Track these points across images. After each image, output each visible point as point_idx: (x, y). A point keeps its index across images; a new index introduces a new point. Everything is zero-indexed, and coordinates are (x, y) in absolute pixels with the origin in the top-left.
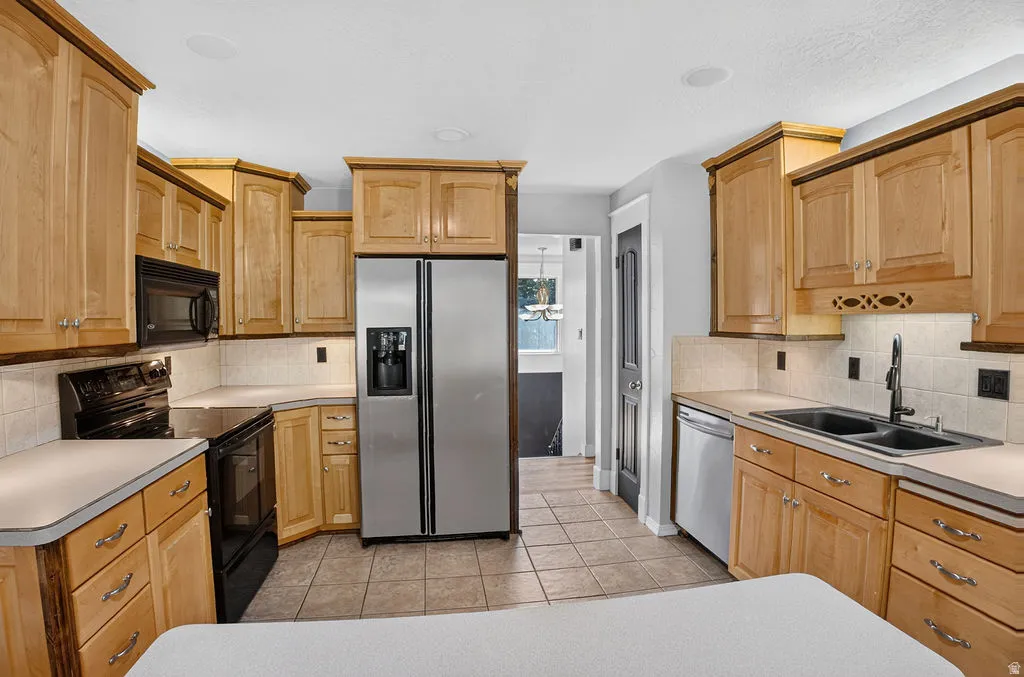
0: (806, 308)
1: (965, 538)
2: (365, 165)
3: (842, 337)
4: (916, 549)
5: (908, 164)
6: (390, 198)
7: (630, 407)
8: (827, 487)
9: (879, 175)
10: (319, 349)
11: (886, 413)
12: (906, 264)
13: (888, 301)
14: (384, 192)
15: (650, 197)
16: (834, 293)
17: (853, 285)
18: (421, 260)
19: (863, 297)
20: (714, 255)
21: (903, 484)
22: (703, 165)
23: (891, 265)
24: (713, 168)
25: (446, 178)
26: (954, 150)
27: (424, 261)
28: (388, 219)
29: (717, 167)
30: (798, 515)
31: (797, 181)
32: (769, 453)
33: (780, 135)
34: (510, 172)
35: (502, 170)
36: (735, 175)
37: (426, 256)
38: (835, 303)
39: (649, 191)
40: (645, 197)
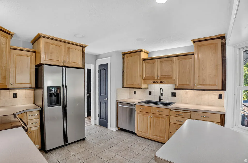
0: (145, 83)
1: (181, 115)
2: (45, 37)
3: (148, 88)
4: (174, 119)
5: (165, 61)
6: (52, 48)
7: (103, 104)
8: (157, 113)
9: (160, 62)
10: (14, 94)
11: (158, 100)
12: (165, 76)
13: (161, 82)
14: (51, 46)
15: (111, 58)
16: (151, 81)
17: (155, 79)
18: (63, 67)
19: (157, 81)
20: (123, 72)
21: (171, 110)
22: (122, 53)
23: (162, 76)
24: (124, 54)
25: (68, 45)
26: (173, 60)
27: (64, 68)
28: (52, 54)
29: (125, 54)
30: (152, 119)
31: (144, 60)
32: (145, 109)
33: (141, 51)
34: (84, 47)
35: (82, 46)
36: (130, 56)
37: (65, 67)
38: (151, 82)
39: (111, 57)
40: (110, 58)
